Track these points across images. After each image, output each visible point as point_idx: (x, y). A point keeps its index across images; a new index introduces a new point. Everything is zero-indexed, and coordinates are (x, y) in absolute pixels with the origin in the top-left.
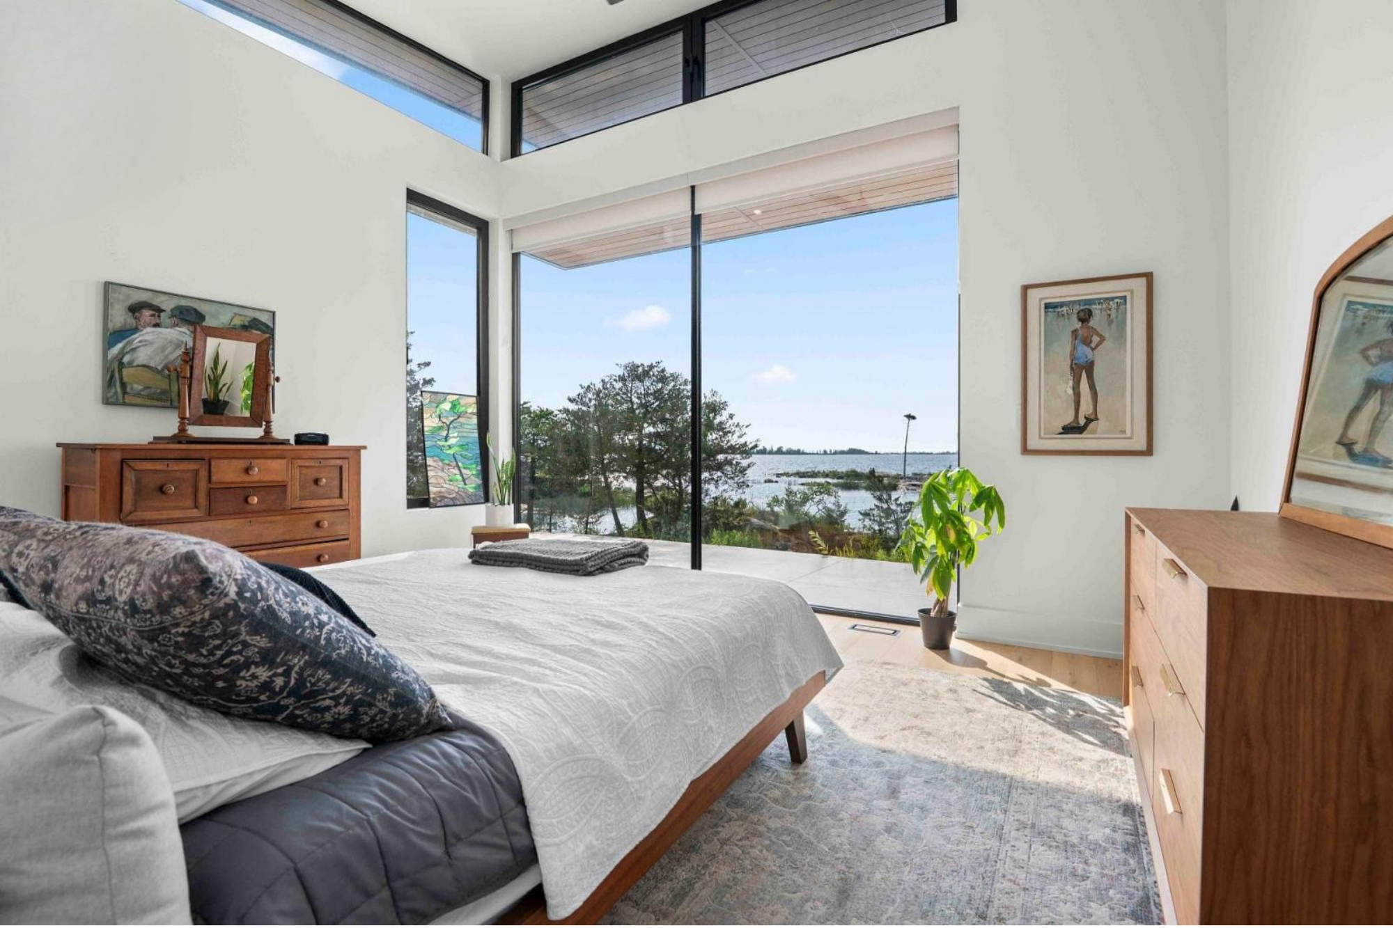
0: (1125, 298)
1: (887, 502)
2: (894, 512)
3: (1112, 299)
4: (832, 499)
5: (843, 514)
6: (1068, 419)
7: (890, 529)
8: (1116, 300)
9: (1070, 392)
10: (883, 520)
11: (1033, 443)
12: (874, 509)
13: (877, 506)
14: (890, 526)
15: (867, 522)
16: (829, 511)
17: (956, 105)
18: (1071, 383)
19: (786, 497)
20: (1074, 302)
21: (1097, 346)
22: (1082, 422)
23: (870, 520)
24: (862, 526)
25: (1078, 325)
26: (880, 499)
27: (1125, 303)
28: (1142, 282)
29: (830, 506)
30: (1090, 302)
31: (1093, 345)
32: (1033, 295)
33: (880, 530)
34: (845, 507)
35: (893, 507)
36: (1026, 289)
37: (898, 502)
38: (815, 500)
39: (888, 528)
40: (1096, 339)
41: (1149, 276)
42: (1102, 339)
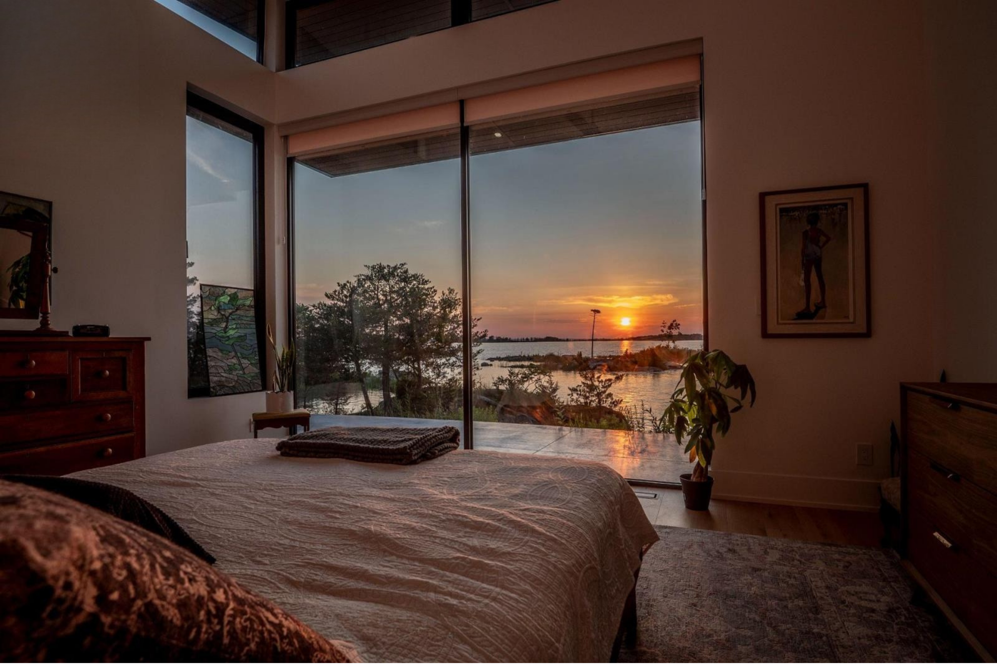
0: (846, 205)
1: (591, 379)
2: (597, 387)
3: (836, 205)
4: (547, 378)
5: (555, 390)
6: (802, 306)
7: (593, 401)
8: (839, 206)
9: (802, 284)
10: (588, 394)
11: (772, 328)
12: (581, 386)
13: (583, 383)
14: (594, 399)
15: (575, 396)
16: (544, 387)
17: (699, 36)
18: (803, 276)
19: (509, 377)
20: (804, 208)
21: (824, 244)
22: (813, 309)
23: (577, 394)
24: (570, 399)
25: (809, 227)
26: (586, 378)
27: (846, 209)
28: (860, 191)
29: (546, 384)
30: (817, 208)
31: (821, 244)
32: (771, 202)
33: (586, 403)
34: (557, 385)
35: (596, 383)
36: (763, 196)
37: (600, 380)
38: (534, 379)
39: (591, 401)
40: (823, 239)
41: (865, 187)
42: (828, 239)
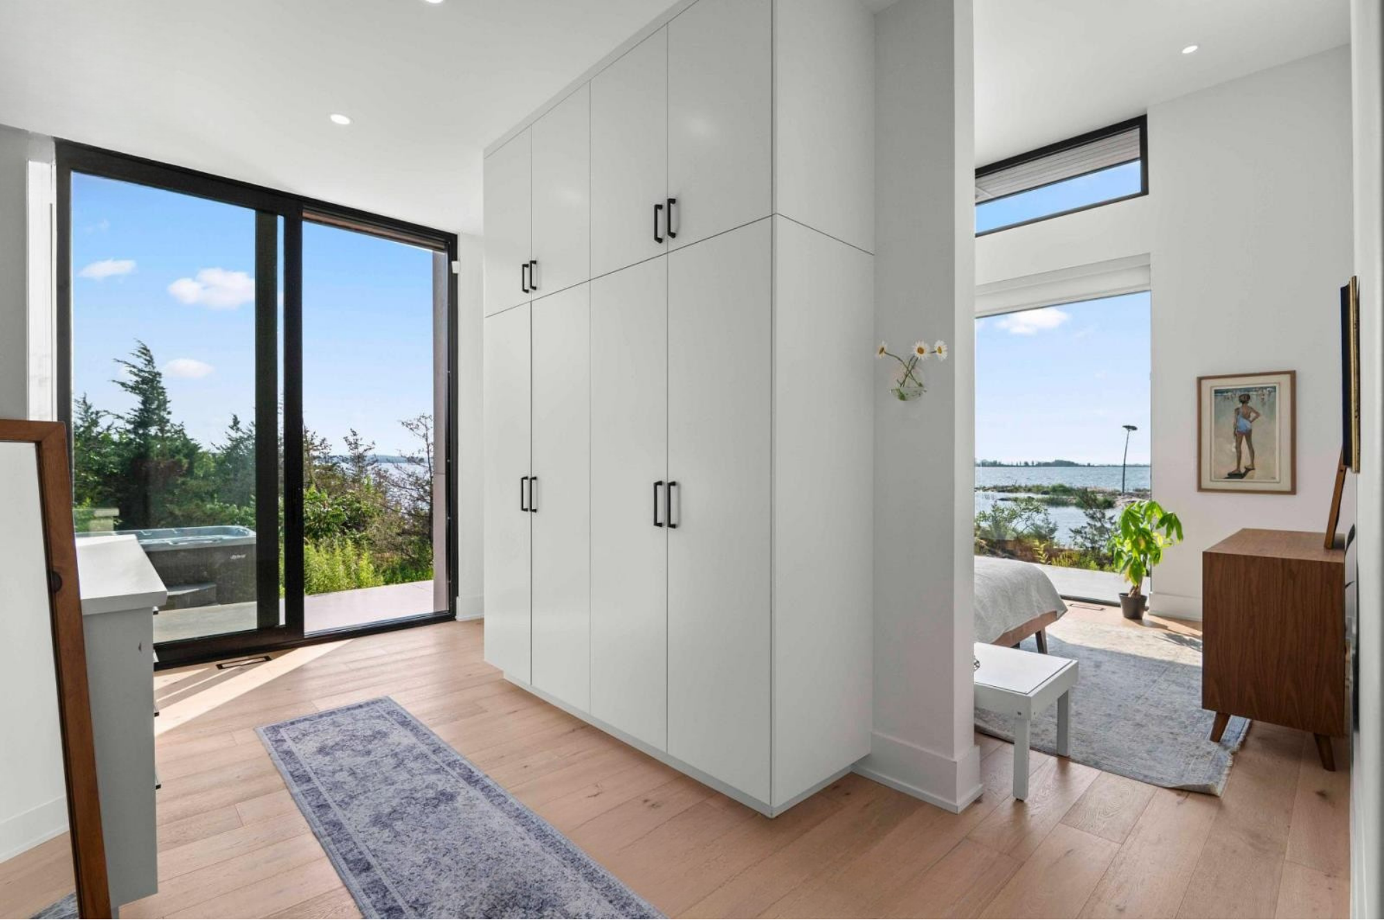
0: (1275, 388)
1: (1100, 520)
2: (1108, 530)
3: (1266, 388)
4: (1041, 516)
5: (1053, 530)
6: (1233, 468)
7: (1104, 546)
8: (1268, 389)
9: (1234, 450)
10: (1096, 538)
11: (1206, 483)
12: (1085, 527)
13: (1089, 524)
14: (1103, 543)
15: (1079, 539)
16: (1038, 527)
17: (1147, 252)
18: (1234, 444)
19: (993, 513)
20: (1236, 390)
21: (1254, 419)
22: (1243, 470)
23: (1082, 537)
24: (1073, 543)
25: (1240, 405)
26: (1092, 517)
27: (1275, 391)
28: (1287, 378)
29: (1040, 523)
30: (1249, 390)
31: (1251, 419)
32: (1206, 385)
33: (1093, 548)
34: (1055, 525)
35: (1108, 525)
36: (1200, 380)
37: (1112, 521)
38: (1023, 517)
39: (1101, 546)
40: (1253, 415)
41: (1293, 374)
42: (1258, 415)
